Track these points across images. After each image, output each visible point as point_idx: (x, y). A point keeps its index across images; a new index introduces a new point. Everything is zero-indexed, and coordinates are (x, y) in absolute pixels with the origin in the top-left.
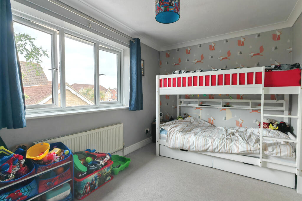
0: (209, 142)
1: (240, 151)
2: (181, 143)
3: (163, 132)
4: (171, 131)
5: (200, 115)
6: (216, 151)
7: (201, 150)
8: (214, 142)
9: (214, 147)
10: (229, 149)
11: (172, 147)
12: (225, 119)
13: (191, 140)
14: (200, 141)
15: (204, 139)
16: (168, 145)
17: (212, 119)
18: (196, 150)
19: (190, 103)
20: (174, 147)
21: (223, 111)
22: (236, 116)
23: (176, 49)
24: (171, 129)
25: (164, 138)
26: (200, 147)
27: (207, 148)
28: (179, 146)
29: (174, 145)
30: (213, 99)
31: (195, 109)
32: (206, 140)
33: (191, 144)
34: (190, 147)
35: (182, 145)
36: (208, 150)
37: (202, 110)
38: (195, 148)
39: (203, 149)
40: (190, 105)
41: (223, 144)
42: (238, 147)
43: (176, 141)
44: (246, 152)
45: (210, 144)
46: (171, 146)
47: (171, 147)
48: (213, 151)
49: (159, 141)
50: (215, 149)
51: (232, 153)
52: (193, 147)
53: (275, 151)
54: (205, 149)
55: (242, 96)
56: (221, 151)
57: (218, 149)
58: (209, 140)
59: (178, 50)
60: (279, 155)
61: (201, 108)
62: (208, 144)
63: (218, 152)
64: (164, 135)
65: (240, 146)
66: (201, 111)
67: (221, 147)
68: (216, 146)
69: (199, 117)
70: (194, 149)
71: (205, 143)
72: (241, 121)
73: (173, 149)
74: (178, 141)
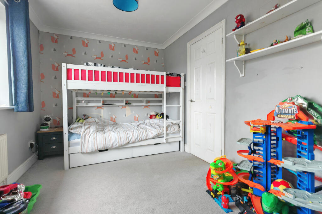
0: (130, 135)
1: (154, 135)
2: (102, 143)
3: (73, 137)
4: (86, 133)
5: (102, 115)
6: (137, 140)
7: (125, 143)
8: (134, 134)
9: (135, 138)
10: (146, 136)
11: (91, 151)
12: (125, 116)
13: (112, 137)
14: (122, 136)
15: (124, 133)
16: (84, 151)
17: (114, 117)
18: (119, 145)
19: (89, 103)
20: (94, 150)
21: (124, 109)
22: (133, 112)
23: (68, 36)
24: (85, 131)
25: (77, 144)
26: (123, 141)
27: (129, 140)
28: (100, 147)
29: (94, 148)
30: (115, 97)
31: (96, 109)
32: (127, 133)
33: (113, 141)
34: (112, 144)
35: (104, 145)
36: (131, 142)
37: (104, 109)
38: (118, 143)
39: (126, 142)
40: (90, 104)
41: (141, 133)
42: (152, 133)
43: (96, 142)
44: (157, 135)
45: (131, 136)
46: (89, 150)
47: (89, 152)
48: (134, 142)
49: (69, 150)
50: (136, 139)
51: (148, 139)
52: (116, 143)
53: (172, 130)
54: (128, 142)
55: (137, 95)
56: (140, 139)
57: (138, 139)
58: (130, 133)
59: (71, 38)
60: (174, 131)
61: (102, 108)
62: (129, 137)
63: (138, 142)
64: (74, 140)
65: (153, 132)
66: (102, 111)
67: (140, 136)
68: (136, 137)
69: (101, 117)
70: (117, 145)
71: (127, 137)
72: (137, 116)
73: (92, 153)
74: (98, 142)
